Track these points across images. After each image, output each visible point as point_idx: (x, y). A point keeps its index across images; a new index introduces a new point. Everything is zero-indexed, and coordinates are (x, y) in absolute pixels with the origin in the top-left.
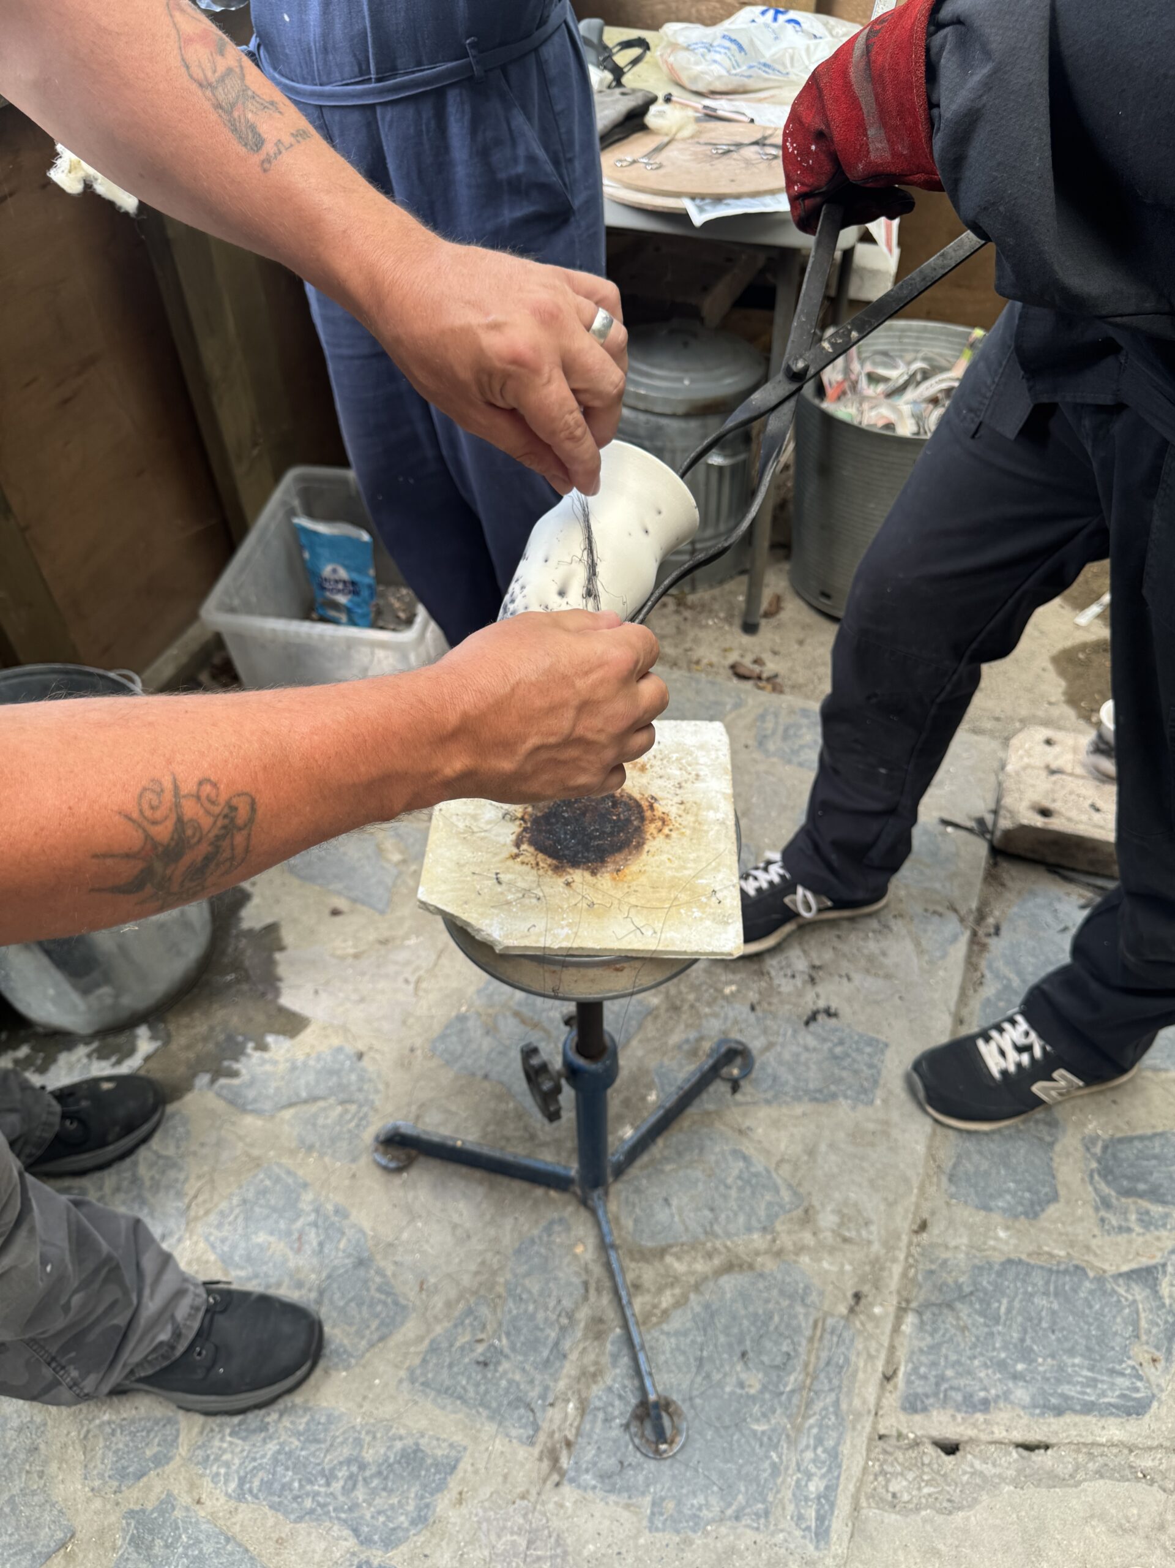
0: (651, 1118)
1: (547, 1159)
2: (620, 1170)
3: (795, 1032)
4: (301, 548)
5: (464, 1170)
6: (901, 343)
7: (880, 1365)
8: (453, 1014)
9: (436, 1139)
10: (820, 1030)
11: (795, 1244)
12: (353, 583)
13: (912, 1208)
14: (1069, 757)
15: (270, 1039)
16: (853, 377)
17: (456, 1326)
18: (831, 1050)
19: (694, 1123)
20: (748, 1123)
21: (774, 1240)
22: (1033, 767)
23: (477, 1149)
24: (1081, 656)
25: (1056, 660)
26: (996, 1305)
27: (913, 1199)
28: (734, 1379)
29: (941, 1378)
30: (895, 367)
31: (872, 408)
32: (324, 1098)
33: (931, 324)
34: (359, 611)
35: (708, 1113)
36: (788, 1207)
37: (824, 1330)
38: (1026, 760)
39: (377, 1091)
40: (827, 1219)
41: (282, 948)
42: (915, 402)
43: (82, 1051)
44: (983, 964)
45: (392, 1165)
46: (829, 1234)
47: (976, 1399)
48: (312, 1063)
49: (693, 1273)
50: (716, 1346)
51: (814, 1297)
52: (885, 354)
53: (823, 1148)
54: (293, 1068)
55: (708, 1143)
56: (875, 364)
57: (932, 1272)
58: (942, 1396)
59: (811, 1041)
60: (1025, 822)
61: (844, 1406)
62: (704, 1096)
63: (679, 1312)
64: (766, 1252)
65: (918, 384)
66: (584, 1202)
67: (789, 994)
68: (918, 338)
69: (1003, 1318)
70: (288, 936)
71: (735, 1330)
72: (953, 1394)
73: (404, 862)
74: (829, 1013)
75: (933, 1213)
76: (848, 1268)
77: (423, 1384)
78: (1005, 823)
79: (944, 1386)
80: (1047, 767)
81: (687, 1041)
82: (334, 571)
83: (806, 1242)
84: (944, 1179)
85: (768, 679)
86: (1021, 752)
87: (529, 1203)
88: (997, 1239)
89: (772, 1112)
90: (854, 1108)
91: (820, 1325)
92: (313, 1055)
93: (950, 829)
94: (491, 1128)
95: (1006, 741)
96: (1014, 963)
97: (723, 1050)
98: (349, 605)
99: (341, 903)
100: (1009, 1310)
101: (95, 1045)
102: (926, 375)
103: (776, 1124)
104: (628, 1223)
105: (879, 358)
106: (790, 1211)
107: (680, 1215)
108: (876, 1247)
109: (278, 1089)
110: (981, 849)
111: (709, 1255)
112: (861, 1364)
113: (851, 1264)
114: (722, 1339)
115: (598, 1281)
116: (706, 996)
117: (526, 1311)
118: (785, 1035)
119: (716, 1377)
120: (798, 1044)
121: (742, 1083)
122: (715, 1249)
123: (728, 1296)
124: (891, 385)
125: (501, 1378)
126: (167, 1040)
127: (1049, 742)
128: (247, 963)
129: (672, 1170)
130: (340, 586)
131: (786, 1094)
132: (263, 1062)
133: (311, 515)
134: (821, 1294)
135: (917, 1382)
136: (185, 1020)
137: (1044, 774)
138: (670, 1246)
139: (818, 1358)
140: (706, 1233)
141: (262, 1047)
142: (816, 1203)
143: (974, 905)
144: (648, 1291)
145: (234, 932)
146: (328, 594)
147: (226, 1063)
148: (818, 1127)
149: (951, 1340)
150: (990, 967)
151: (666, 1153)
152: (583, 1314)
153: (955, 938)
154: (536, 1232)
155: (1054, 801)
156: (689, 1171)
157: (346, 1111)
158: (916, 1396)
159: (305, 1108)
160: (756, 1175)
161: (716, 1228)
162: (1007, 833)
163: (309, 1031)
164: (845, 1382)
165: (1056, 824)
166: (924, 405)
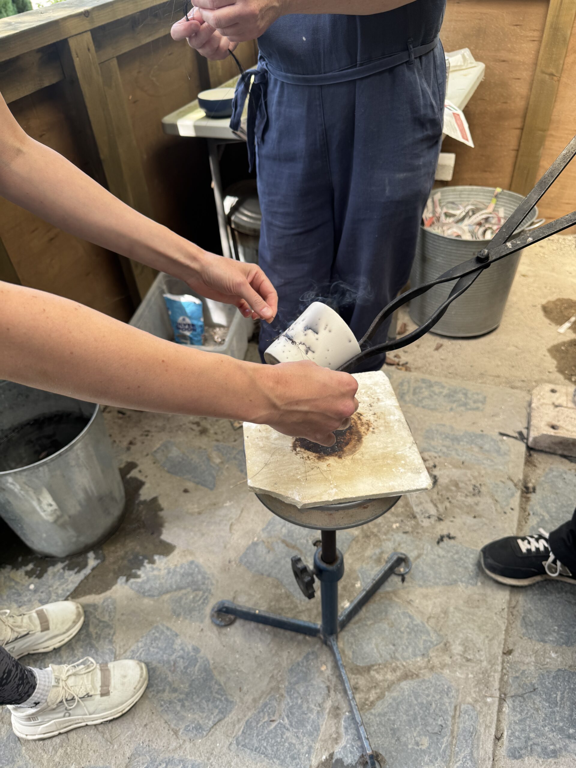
0: (358, 596)
1: (304, 619)
2: (344, 624)
3: (432, 547)
4: (168, 309)
5: (261, 626)
6: (460, 197)
7: (493, 731)
8: (250, 542)
9: (245, 610)
10: (446, 546)
11: (440, 663)
12: (193, 325)
13: (503, 642)
14: (564, 398)
15: (156, 557)
16: (437, 215)
17: (259, 712)
18: (452, 556)
19: (382, 598)
20: (411, 597)
21: (429, 661)
22: (546, 404)
23: (267, 615)
24: (563, 348)
25: (550, 351)
26: (555, 695)
27: (503, 637)
28: (413, 741)
29: (528, 738)
30: (459, 209)
31: (448, 229)
32: (185, 588)
33: (475, 187)
34: (196, 339)
35: (388, 593)
36: (435, 642)
37: (460, 712)
38: (542, 401)
39: (212, 584)
40: (457, 649)
41: (161, 510)
42: (469, 225)
43: (60, 566)
44: (528, 508)
45: (223, 624)
46: (459, 657)
47: (549, 750)
48: (178, 570)
49: (385, 680)
50: (401, 722)
51: (453, 693)
52: (453, 203)
53: (451, 609)
54: (169, 573)
55: (390, 609)
56: (447, 208)
57: (517, 677)
58: (529, 748)
59: (441, 552)
60: (545, 433)
61: (475, 755)
62: (386, 584)
63: (380, 702)
64: (425, 668)
65: (470, 217)
66: (325, 643)
67: (427, 527)
68: (469, 194)
69: (559, 703)
70: (163, 502)
71: (411, 713)
72: (536, 747)
73: (222, 463)
74: (449, 537)
75: (515, 644)
76: (471, 676)
77: (243, 746)
78: (533, 434)
79: (530, 743)
80: (553, 404)
81: (375, 554)
82: (184, 320)
83: (446, 662)
84: (519, 625)
85: (403, 365)
86: (538, 397)
87: (296, 643)
88: (550, 658)
89: (424, 591)
90: (467, 587)
91: (458, 708)
92: (179, 566)
93: (505, 438)
94: (273, 603)
95: (529, 391)
96: (545, 507)
97: (395, 558)
98: (191, 336)
99: (190, 485)
100: (562, 699)
101: (67, 562)
102: (474, 212)
103: (425, 596)
104: (349, 653)
105: (450, 205)
106: (437, 645)
107: (377, 649)
108: (485, 663)
109: (161, 584)
110: (522, 448)
111: (394, 670)
112: (482, 730)
113: (472, 673)
114: (405, 717)
115: (335, 686)
116: (383, 529)
117: (297, 703)
118: (427, 549)
119: (403, 739)
120: (435, 554)
121: (406, 576)
122: (398, 667)
123: (406, 693)
124: (457, 218)
125: (285, 742)
126: (103, 559)
127: (553, 391)
128: (143, 518)
129: (371, 624)
130: (187, 327)
131: (430, 581)
132: (153, 569)
133: (171, 292)
134: (458, 691)
135: (515, 741)
136: (112, 548)
137: (552, 407)
138: (373, 666)
139: (459, 728)
140: (391, 657)
141: (152, 562)
142: (451, 640)
143: (521, 477)
144: (362, 691)
145: (137, 502)
146: (181, 331)
147: (133, 571)
148: (448, 598)
149: (531, 716)
150: (532, 509)
151: (367, 615)
152: (328, 704)
153: (513, 495)
154: (300, 659)
155: (559, 421)
156: (380, 624)
157: (197, 595)
158: (515, 748)
159: (176, 593)
160: (416, 625)
161: (397, 655)
162: (535, 439)
163: (176, 552)
164: (475, 741)
165: (562, 433)
166: (474, 227)
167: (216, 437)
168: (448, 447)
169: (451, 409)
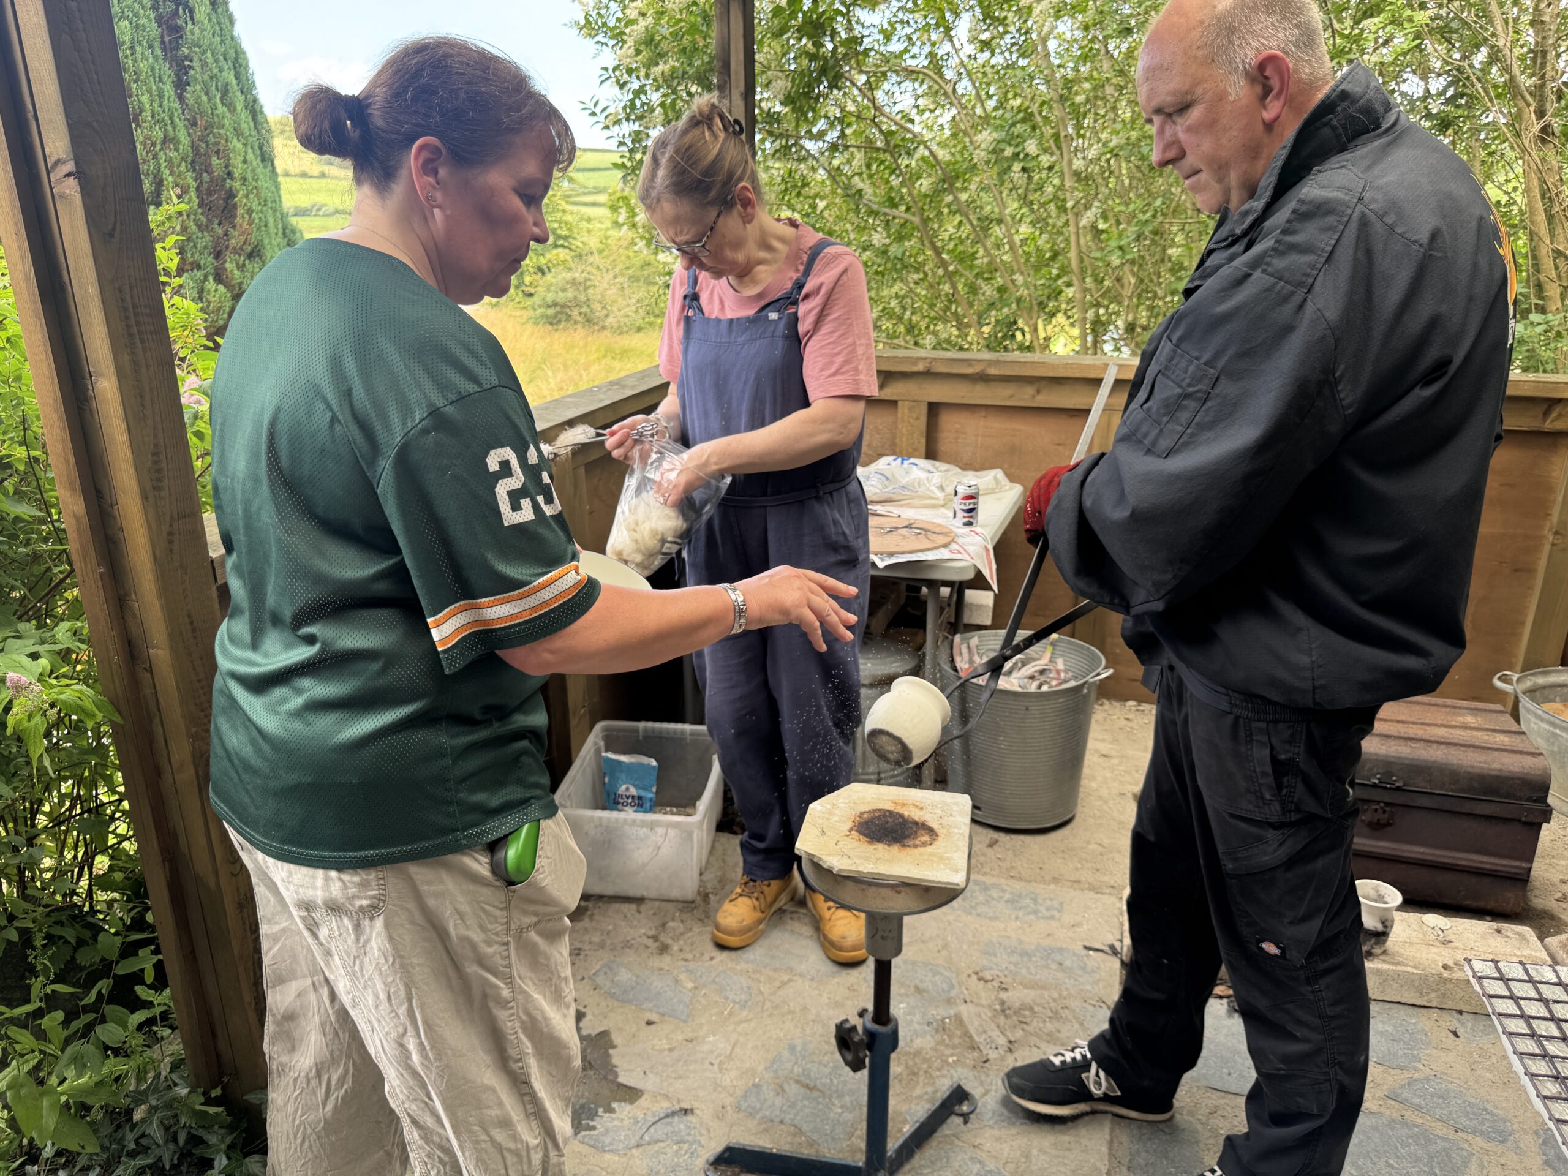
8: (750, 1084)
9: (757, 1149)
12: (640, 798)
15: (615, 1105)
19: (940, 1143)
20: (977, 1141)
23: (789, 1154)
32: (662, 1141)
35: (947, 1136)
39: (701, 1135)
41: (614, 1047)
42: (1020, 679)
48: (649, 1118)
53: (1035, 1152)
54: (636, 1124)
55: (952, 1154)
62: (945, 1126)
65: (1021, 668)
70: (617, 1038)
73: (696, 988)
82: (627, 789)
84: (1124, 1169)
89: (997, 1134)
92: (649, 1113)
93: (1091, 952)
99: (654, 1017)
102: (1024, 662)
103: (999, 1140)
109: (626, 1136)
110: (1115, 963)
116: (935, 1064)
121: (970, 1116)
128: (589, 1057)
130: (630, 800)
131: (1003, 1121)
132: (613, 1119)
133: (613, 750)
141: (612, 1111)
147: (584, 1122)
148: (1030, 1142)
157: (681, 1149)
159: (649, 1149)
163: (643, 1099)
166: (1026, 680)
167: (682, 955)
168: (1016, 964)
169: (1017, 918)
